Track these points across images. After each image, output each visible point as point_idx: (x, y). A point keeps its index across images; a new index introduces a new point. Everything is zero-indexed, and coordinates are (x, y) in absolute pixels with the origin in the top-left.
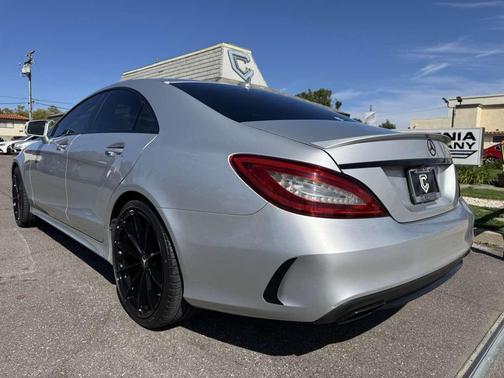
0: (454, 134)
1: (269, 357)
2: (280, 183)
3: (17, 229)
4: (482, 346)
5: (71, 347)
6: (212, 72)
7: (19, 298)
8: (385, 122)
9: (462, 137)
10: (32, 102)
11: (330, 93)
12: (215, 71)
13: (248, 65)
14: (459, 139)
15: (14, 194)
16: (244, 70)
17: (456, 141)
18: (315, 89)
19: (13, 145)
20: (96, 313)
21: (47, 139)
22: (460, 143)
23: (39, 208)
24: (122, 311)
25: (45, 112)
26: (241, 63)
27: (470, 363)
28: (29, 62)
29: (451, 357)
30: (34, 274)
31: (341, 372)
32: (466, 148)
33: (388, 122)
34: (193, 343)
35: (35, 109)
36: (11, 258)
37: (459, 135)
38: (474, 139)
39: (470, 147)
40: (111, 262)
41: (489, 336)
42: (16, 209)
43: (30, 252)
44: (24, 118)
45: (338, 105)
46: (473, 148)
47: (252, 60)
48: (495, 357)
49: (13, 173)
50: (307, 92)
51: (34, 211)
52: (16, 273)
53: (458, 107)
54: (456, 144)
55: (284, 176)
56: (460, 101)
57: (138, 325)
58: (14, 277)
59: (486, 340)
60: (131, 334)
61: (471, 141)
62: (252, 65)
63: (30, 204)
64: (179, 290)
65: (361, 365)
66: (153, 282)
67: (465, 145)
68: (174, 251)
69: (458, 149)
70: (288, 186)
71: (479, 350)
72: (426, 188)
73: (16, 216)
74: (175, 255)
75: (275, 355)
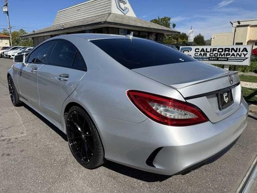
0: (237, 49)
1: (147, 183)
2: (154, 108)
3: (13, 107)
4: (248, 173)
5: (51, 180)
6: (106, 10)
7: (21, 151)
8: (198, 34)
9: (241, 50)
10: (10, 28)
11: (169, 19)
12: (108, 9)
13: (126, 5)
14: (239, 51)
15: (10, 89)
16: (123, 8)
17: (238, 52)
18: (162, 17)
19: (3, 53)
20: (60, 159)
21: (25, 64)
22: (240, 53)
23: (23, 98)
24: (73, 157)
25: (18, 33)
26: (122, 4)
27: (243, 183)
28: (6, 5)
29: (234, 179)
30: (26, 136)
31: (182, 190)
32: (243, 56)
33: (200, 34)
34: (109, 176)
35: (12, 31)
36: (13, 126)
37: (240, 49)
38: (247, 52)
39: (245, 55)
40: (66, 133)
41: (252, 167)
42: (12, 97)
43: (22, 122)
44: (7, 36)
45: (174, 26)
46: (246, 57)
47: (128, 2)
48: (255, 179)
49: (8, 79)
50: (158, 19)
51: (21, 99)
52: (17, 136)
53: (238, 26)
54: (237, 54)
55: (155, 104)
56: (239, 23)
57: (82, 166)
58: (16, 139)
59: (251, 169)
60: (79, 172)
61: (245, 53)
62: (128, 5)
63: (19, 96)
64: (102, 153)
65: (191, 186)
66: (88, 148)
67: (242, 54)
68: (99, 135)
69: (238, 56)
70: (158, 109)
71: (247, 175)
72: (226, 100)
73: (12, 100)
74: (100, 136)
75: (150, 182)
